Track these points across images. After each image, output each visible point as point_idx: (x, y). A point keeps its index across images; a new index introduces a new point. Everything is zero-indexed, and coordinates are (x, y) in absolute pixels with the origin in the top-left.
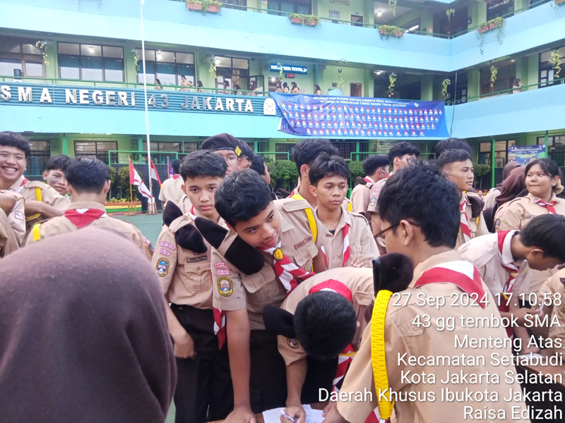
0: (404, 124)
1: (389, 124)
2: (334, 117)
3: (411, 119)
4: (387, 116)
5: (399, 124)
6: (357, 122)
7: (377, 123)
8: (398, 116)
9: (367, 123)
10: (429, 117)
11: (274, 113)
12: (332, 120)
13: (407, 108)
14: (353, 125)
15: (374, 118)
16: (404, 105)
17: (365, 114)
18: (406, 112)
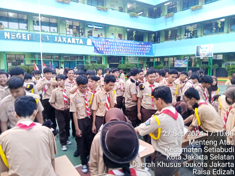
0: (138, 50)
1: (133, 50)
2: (114, 47)
3: (141, 49)
4: (132, 47)
5: (136, 50)
6: (122, 49)
7: (129, 50)
8: (136, 47)
9: (125, 49)
10: (147, 48)
11: (91, 45)
12: (113, 48)
13: (139, 45)
14: (121, 50)
15: (128, 48)
16: (138, 43)
17: (125, 46)
18: (139, 46)
